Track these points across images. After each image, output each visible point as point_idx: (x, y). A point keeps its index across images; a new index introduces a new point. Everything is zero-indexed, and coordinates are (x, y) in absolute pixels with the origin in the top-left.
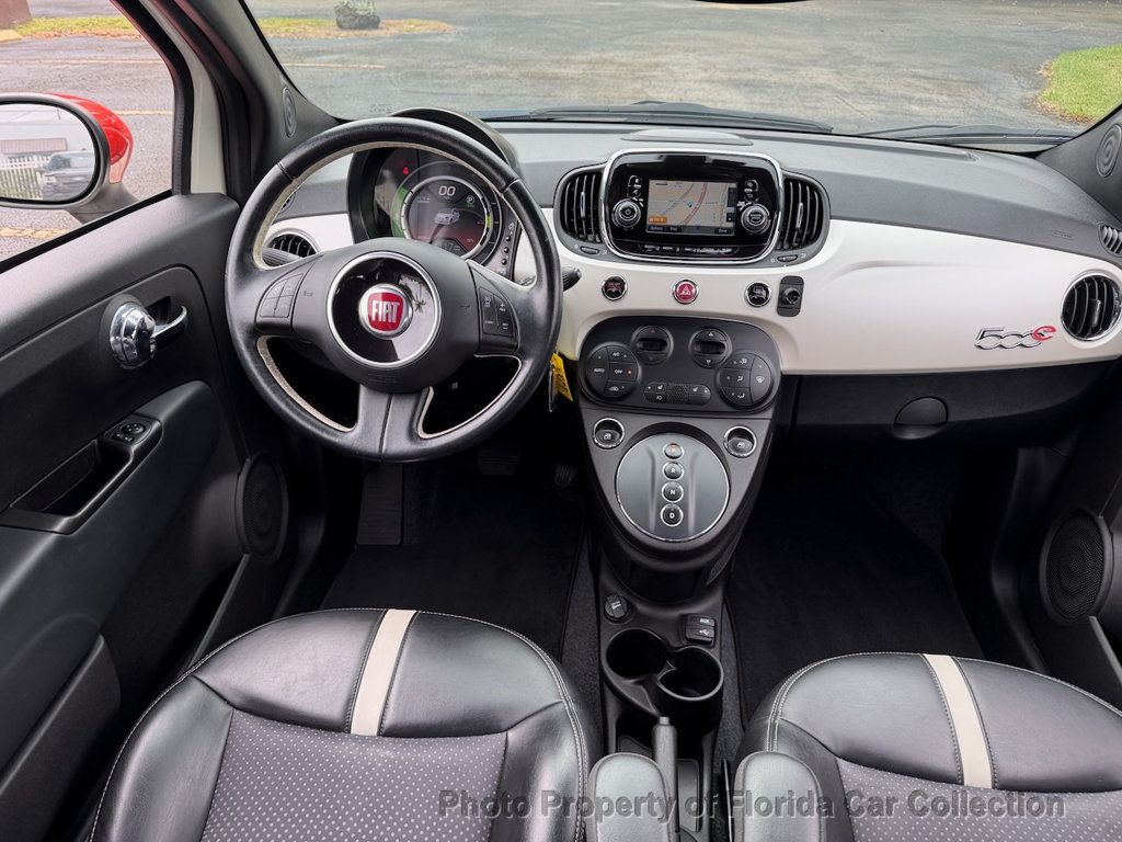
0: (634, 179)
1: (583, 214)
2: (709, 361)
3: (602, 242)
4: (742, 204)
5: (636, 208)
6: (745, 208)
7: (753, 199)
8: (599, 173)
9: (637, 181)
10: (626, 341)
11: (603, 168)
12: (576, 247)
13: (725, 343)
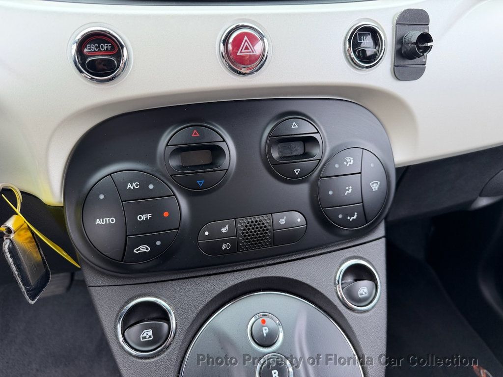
2: (297, 171)
10: (149, 156)
13: (317, 136)
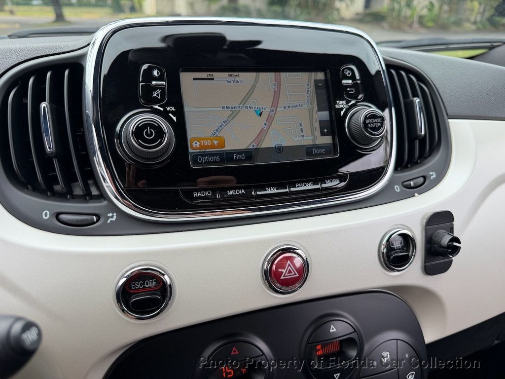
0: (148, 73)
1: (49, 145)
2: (336, 376)
3: (102, 196)
4: (341, 104)
5: (165, 126)
6: (348, 110)
7: (355, 97)
8: (76, 66)
9: (155, 73)
11: (84, 56)
12: (46, 215)
13: (354, 336)
